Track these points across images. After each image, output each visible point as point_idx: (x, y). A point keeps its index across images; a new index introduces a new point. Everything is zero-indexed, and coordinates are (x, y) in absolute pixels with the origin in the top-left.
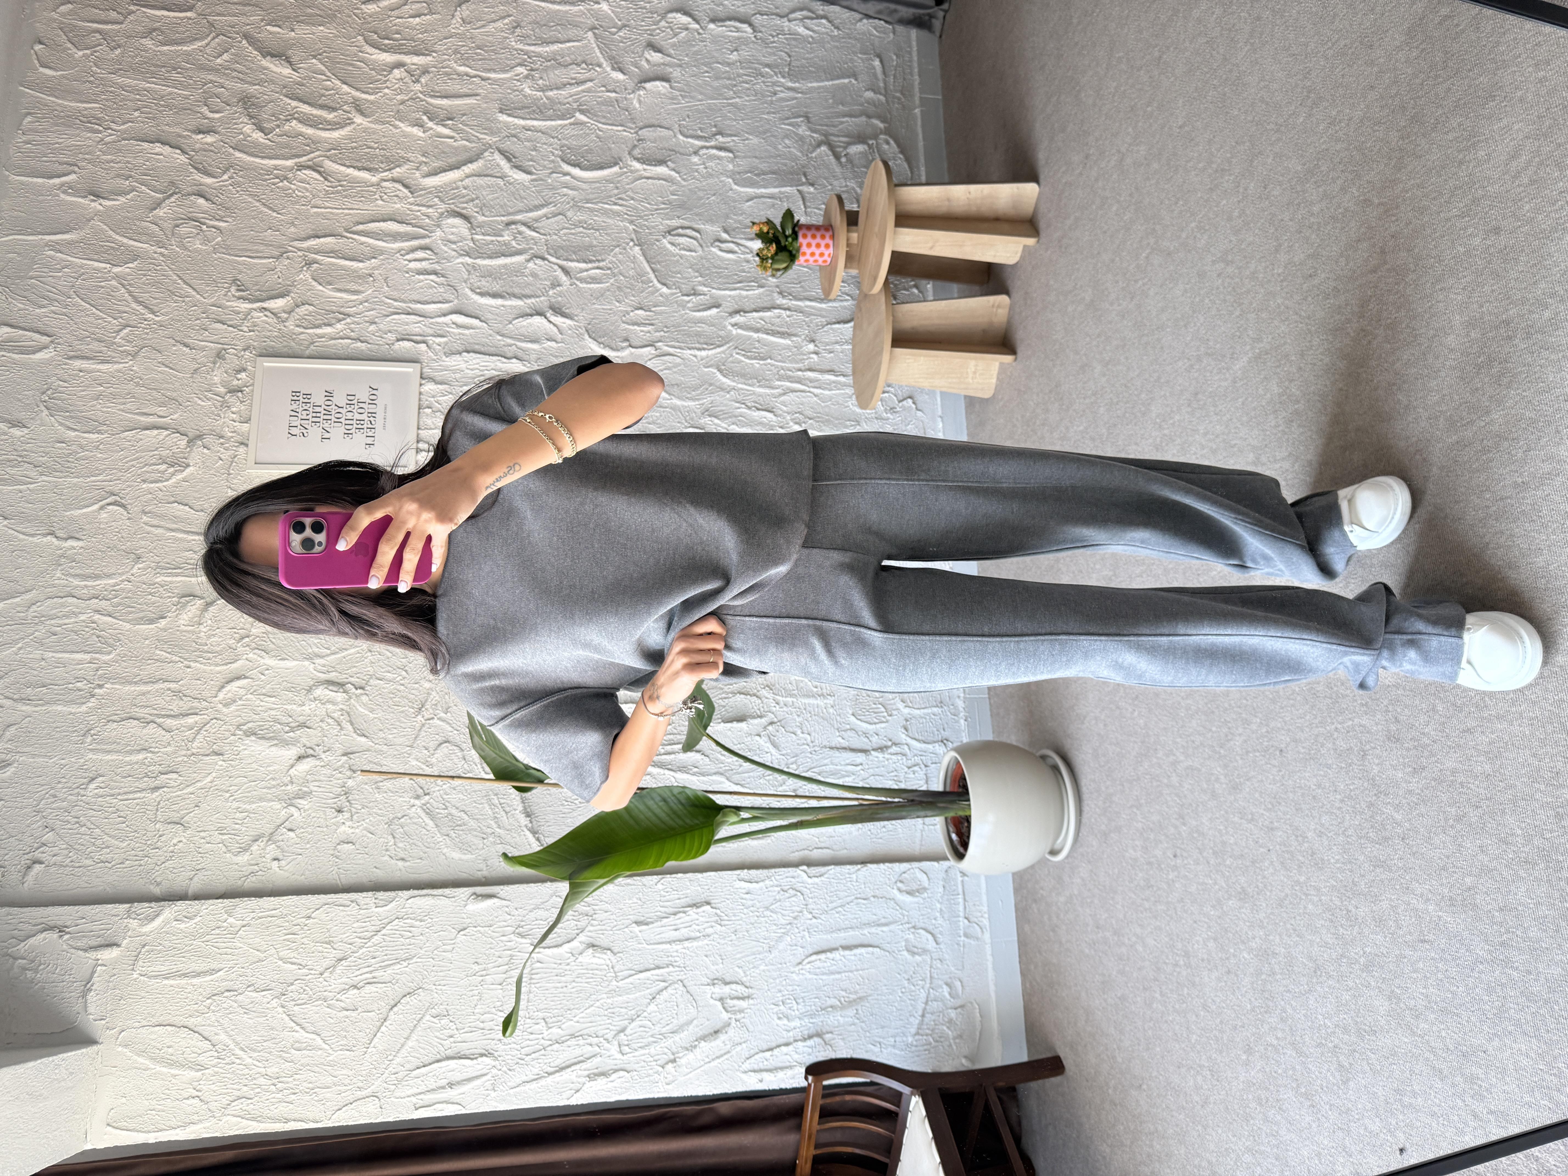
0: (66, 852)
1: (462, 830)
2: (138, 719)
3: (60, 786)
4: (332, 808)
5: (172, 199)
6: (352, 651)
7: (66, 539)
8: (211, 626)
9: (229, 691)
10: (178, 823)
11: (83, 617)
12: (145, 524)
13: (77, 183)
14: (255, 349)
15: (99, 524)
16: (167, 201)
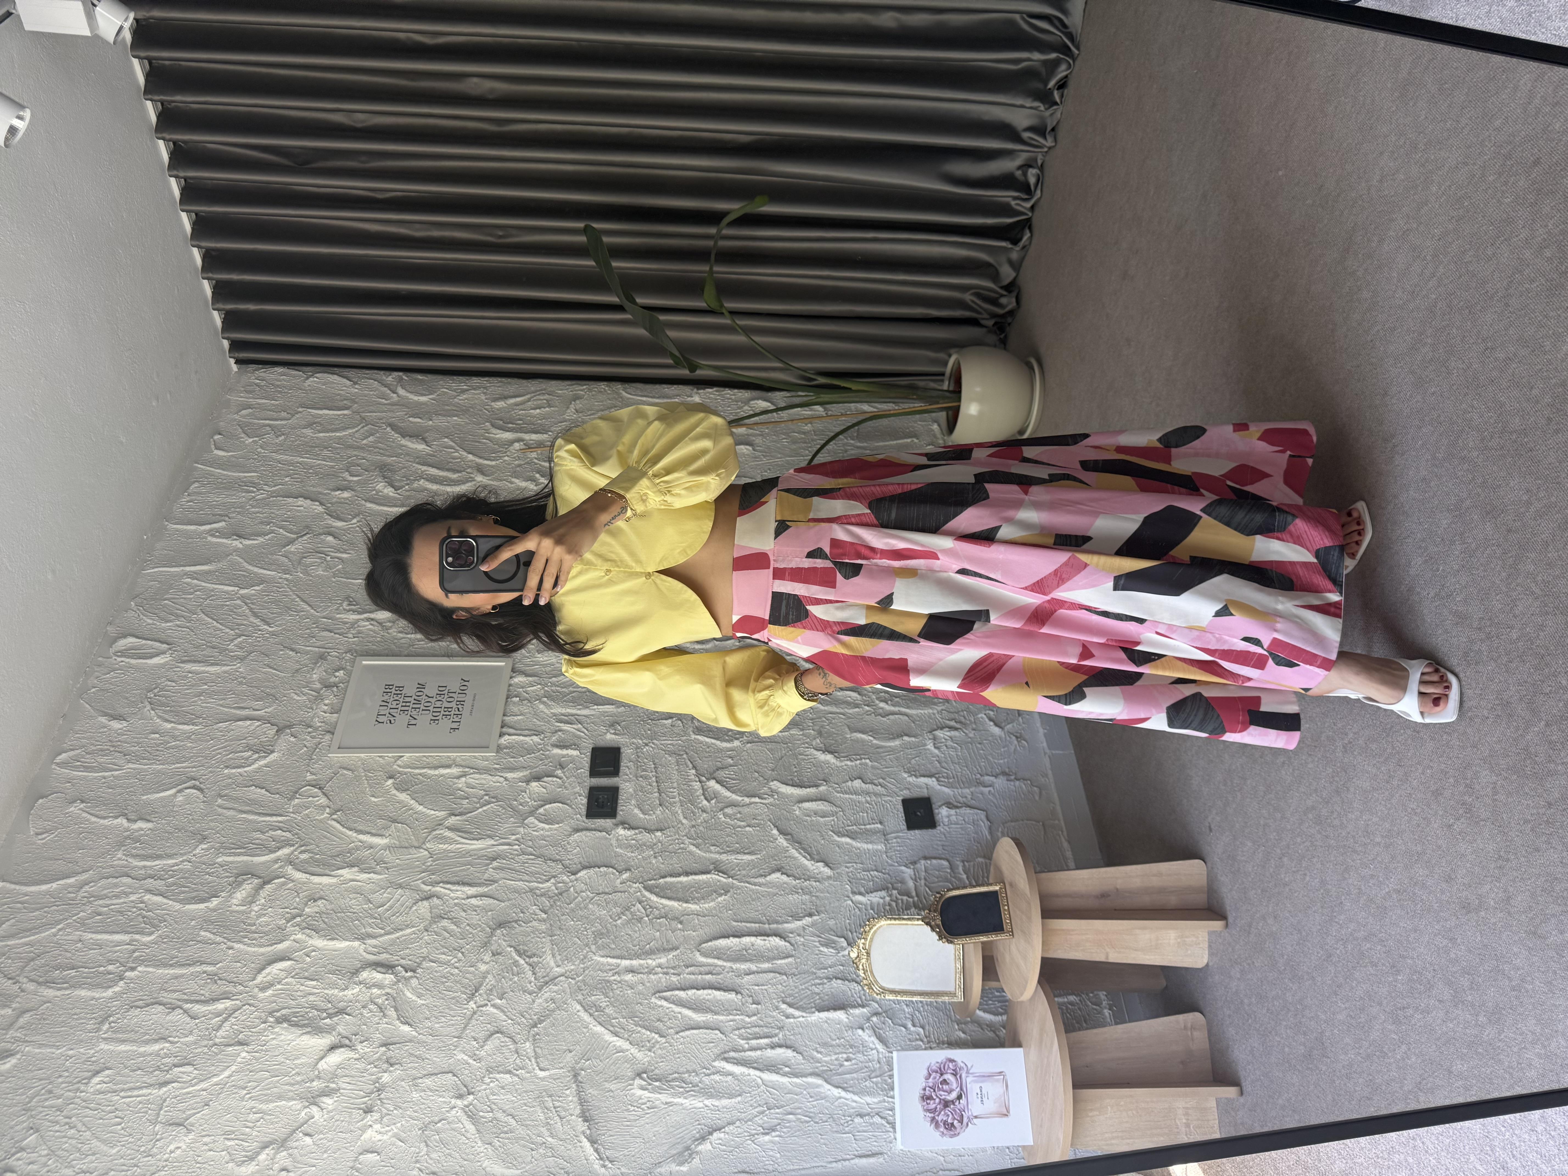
0: (44, 1159)
1: (508, 1139)
2: (164, 1005)
3: (60, 1080)
4: (360, 1109)
5: (305, 538)
6: (409, 931)
7: (136, 821)
8: (263, 905)
9: (269, 974)
10: (181, 1125)
11: (133, 898)
12: (219, 806)
13: (225, 528)
14: (356, 651)
15: (173, 806)
16: (300, 540)
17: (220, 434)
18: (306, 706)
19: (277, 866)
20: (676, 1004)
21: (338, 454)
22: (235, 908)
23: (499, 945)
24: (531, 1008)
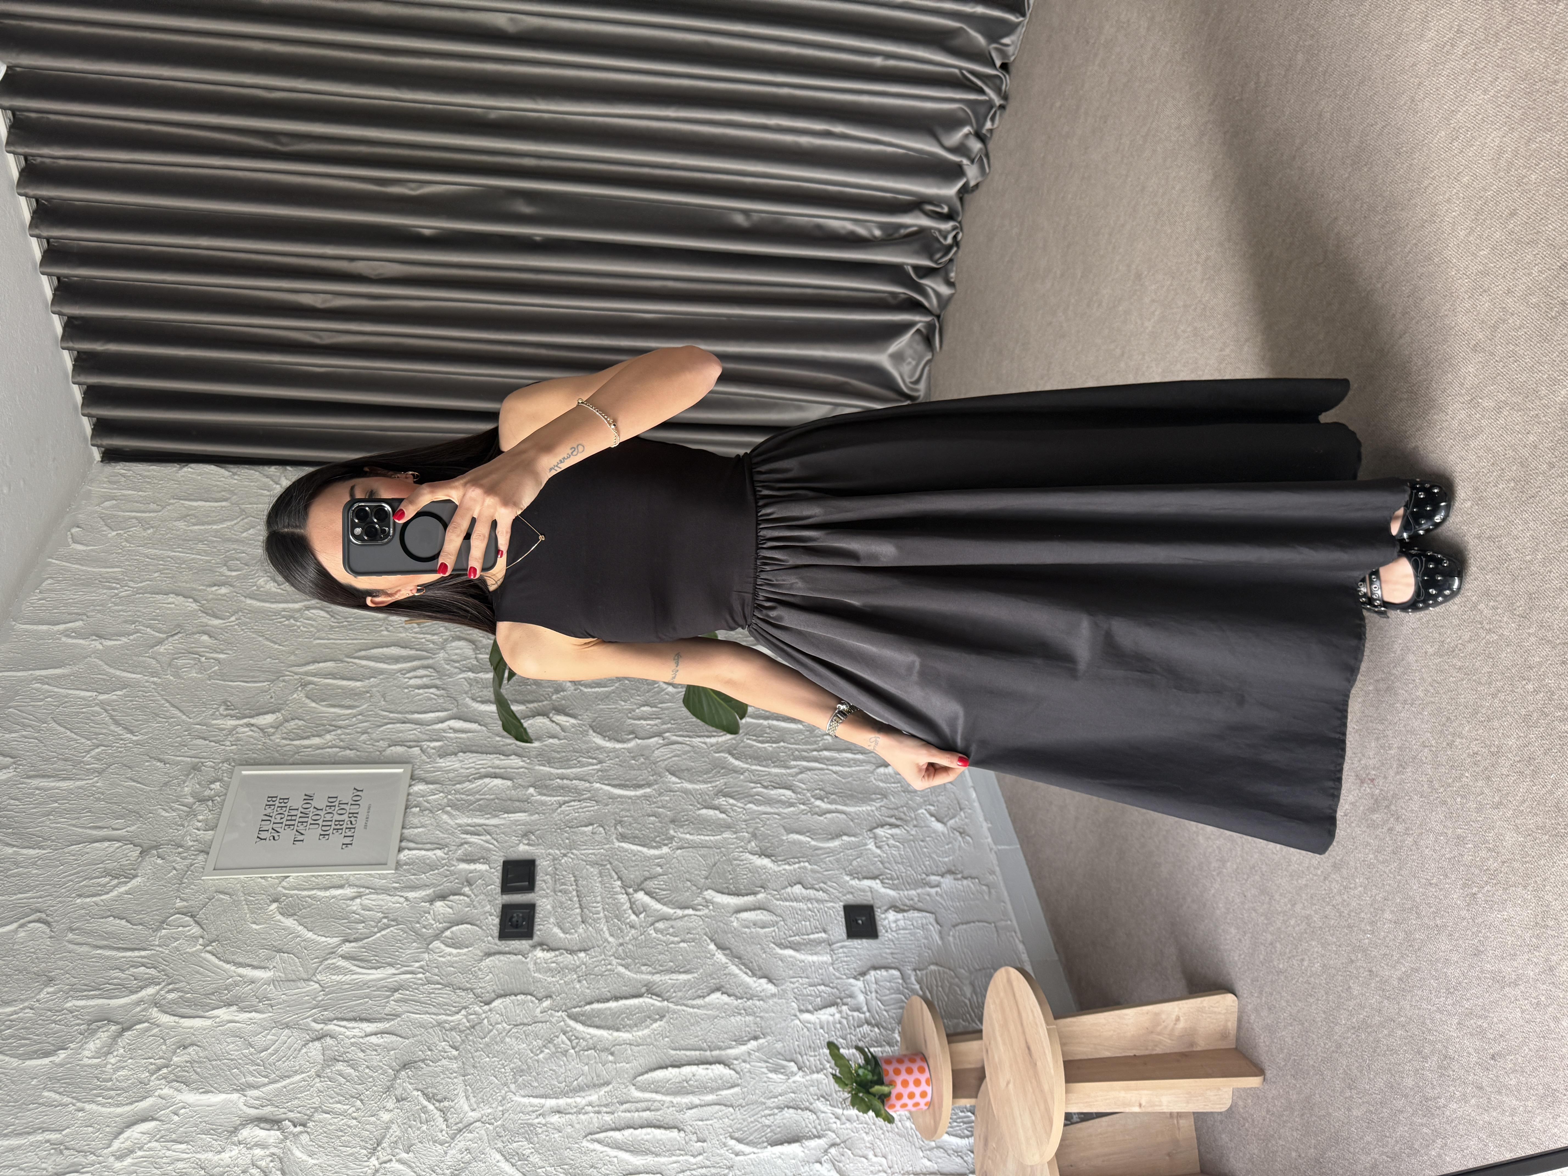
5: (176, 637)
6: (298, 1078)
8: (121, 1056)
9: (127, 1139)
12: (70, 942)
13: (82, 628)
14: (234, 760)
15: (14, 944)
16: (170, 639)
17: (78, 527)
18: (176, 824)
19: (138, 1009)
20: (611, 1147)
21: (215, 547)
22: (86, 1061)
23: (404, 1089)
24: (443, 1161)
